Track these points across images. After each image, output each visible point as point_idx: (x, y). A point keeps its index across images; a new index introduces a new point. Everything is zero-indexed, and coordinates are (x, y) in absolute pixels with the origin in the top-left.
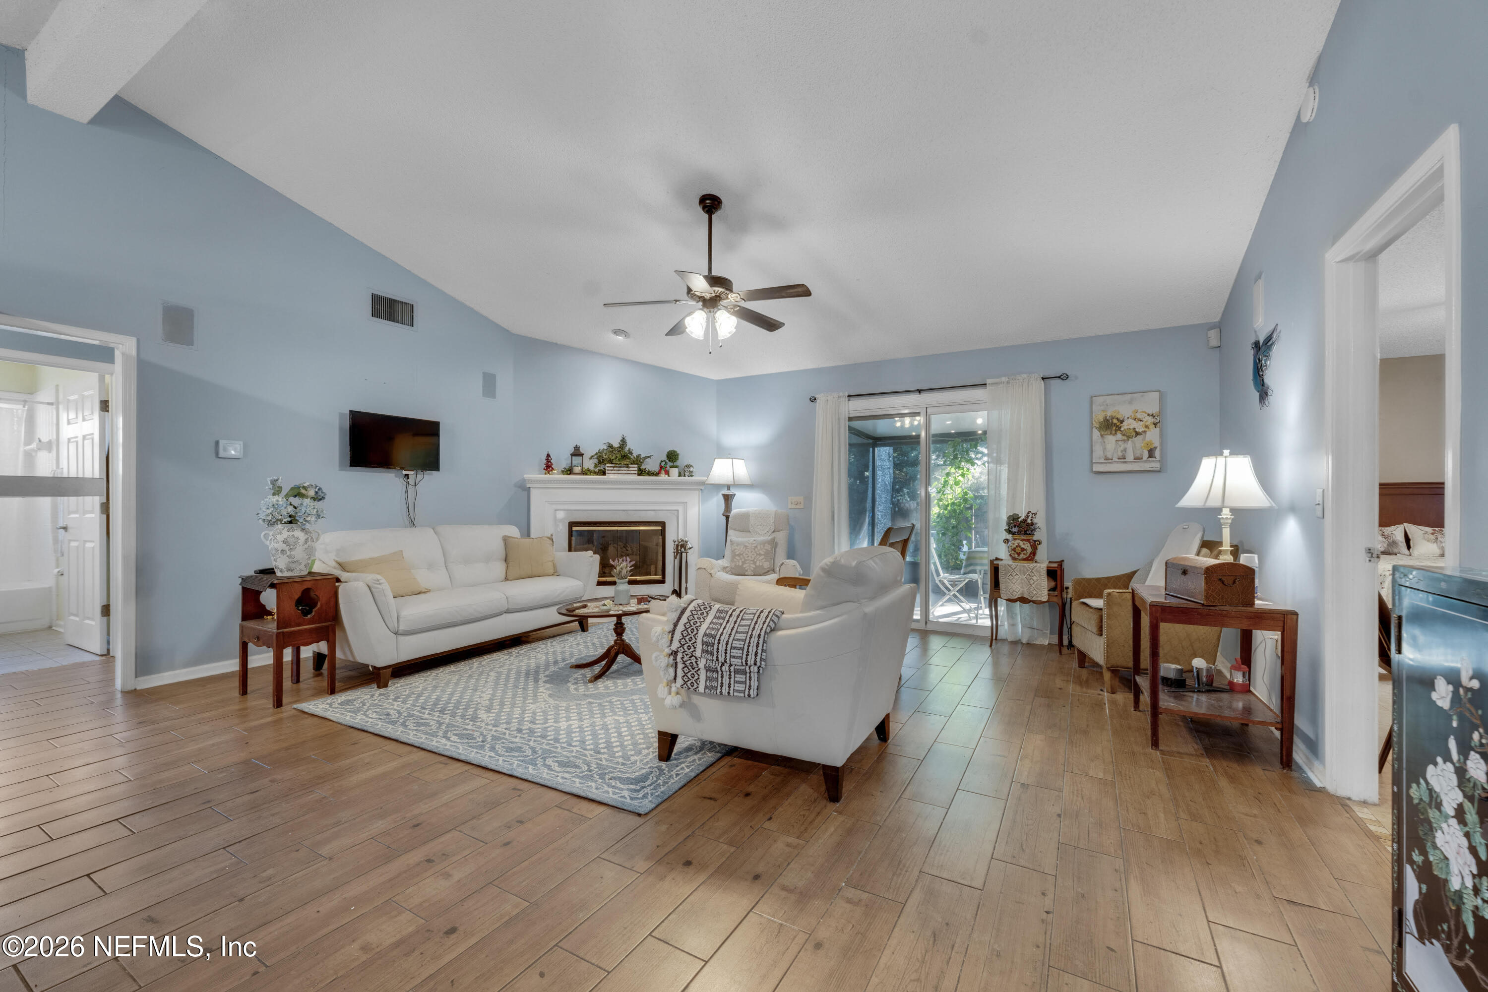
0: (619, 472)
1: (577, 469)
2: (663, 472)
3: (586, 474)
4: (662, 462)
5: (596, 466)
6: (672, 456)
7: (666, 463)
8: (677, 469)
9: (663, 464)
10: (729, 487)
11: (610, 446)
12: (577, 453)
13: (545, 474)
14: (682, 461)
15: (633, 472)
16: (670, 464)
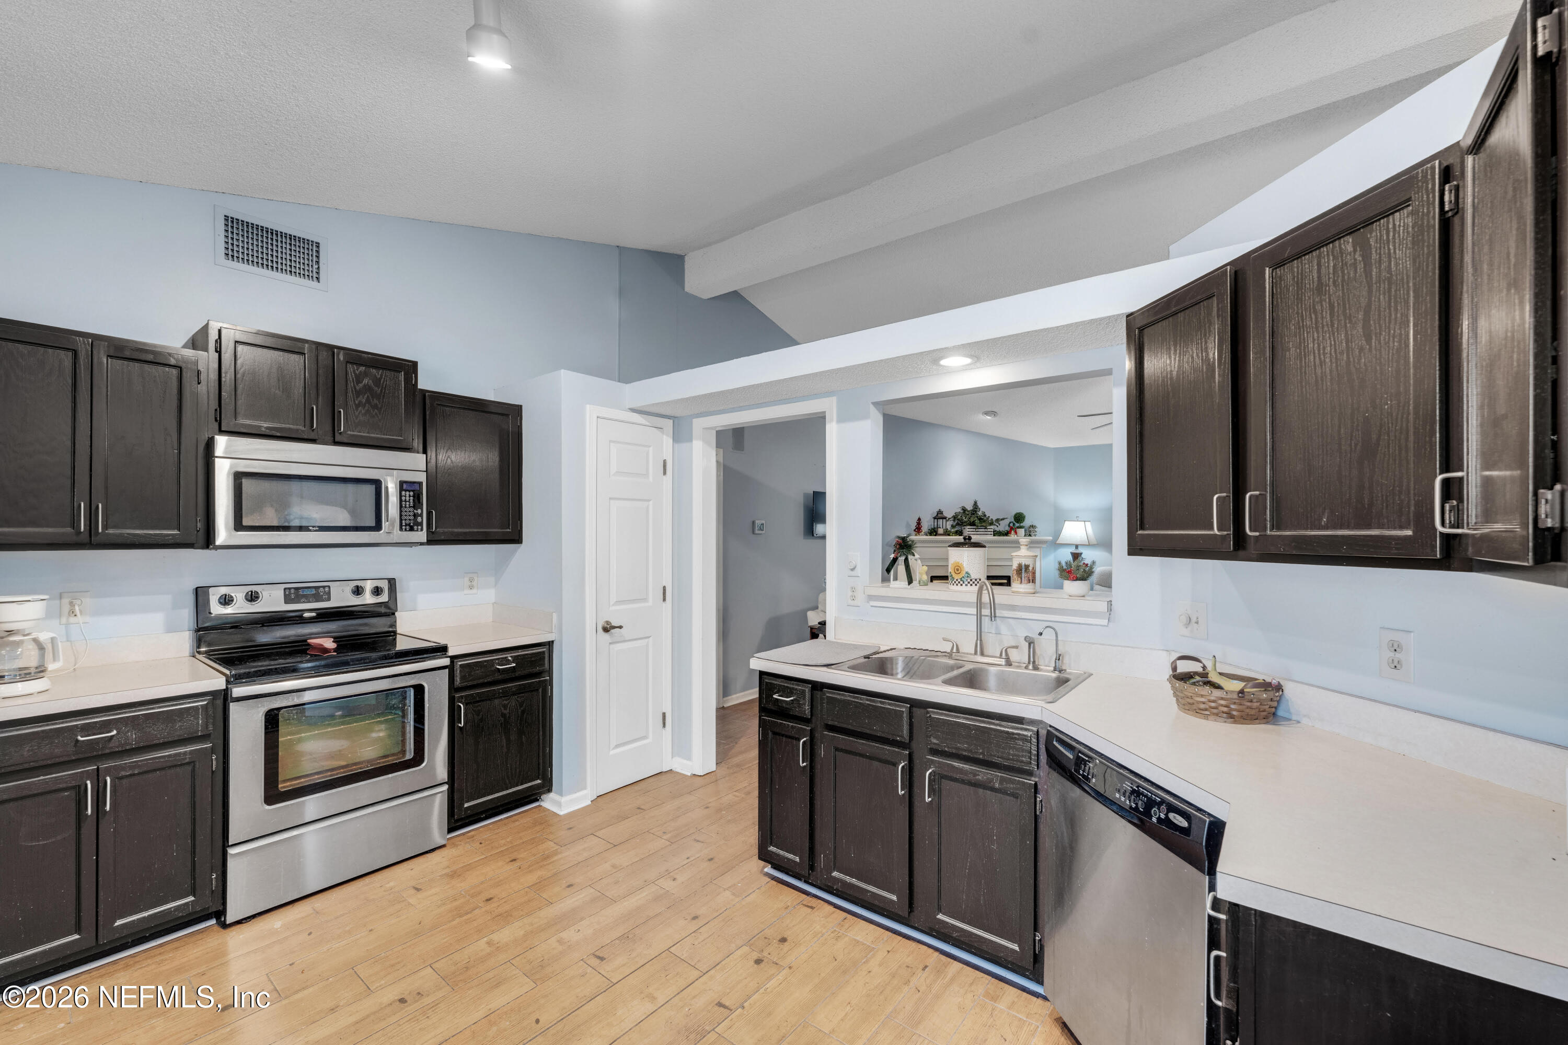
0: (978, 533)
1: (941, 531)
2: (1013, 532)
3: (949, 535)
4: (1010, 523)
5: (953, 526)
6: (1019, 518)
7: (1014, 524)
8: (1023, 530)
9: (1011, 525)
10: (1077, 547)
11: (964, 510)
12: (939, 516)
13: (916, 535)
14: (1027, 523)
15: (990, 533)
16: (1017, 525)
